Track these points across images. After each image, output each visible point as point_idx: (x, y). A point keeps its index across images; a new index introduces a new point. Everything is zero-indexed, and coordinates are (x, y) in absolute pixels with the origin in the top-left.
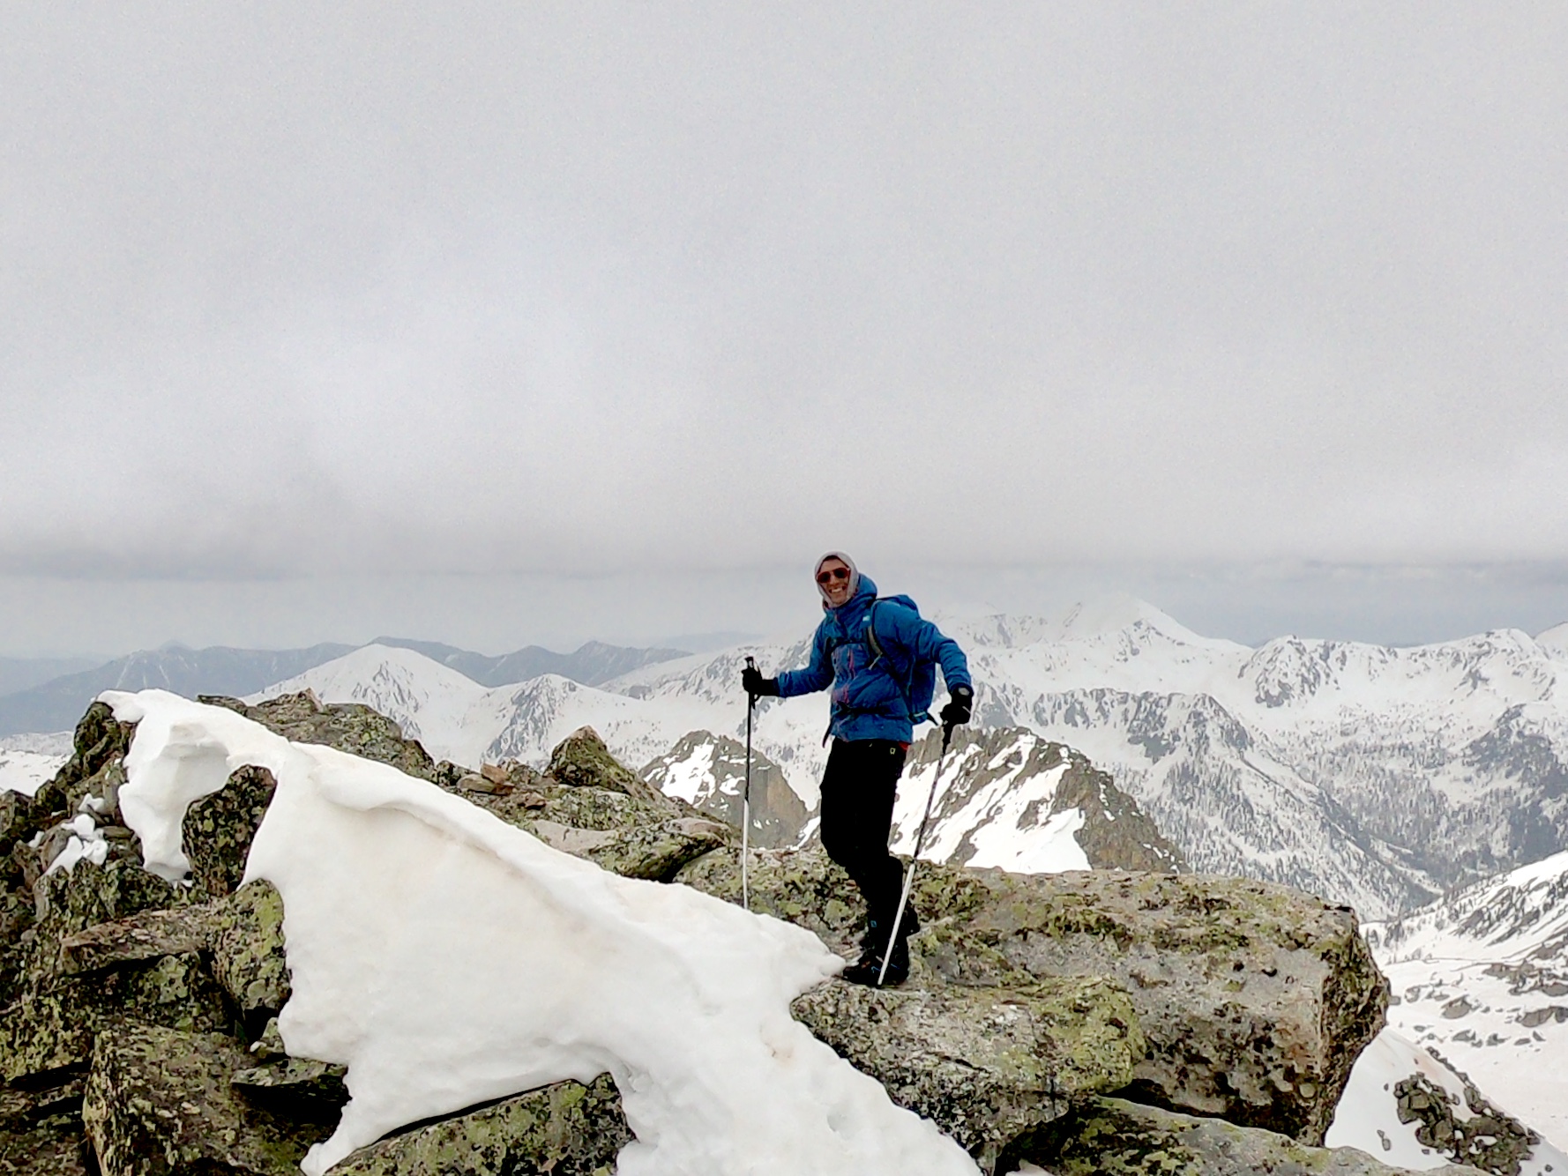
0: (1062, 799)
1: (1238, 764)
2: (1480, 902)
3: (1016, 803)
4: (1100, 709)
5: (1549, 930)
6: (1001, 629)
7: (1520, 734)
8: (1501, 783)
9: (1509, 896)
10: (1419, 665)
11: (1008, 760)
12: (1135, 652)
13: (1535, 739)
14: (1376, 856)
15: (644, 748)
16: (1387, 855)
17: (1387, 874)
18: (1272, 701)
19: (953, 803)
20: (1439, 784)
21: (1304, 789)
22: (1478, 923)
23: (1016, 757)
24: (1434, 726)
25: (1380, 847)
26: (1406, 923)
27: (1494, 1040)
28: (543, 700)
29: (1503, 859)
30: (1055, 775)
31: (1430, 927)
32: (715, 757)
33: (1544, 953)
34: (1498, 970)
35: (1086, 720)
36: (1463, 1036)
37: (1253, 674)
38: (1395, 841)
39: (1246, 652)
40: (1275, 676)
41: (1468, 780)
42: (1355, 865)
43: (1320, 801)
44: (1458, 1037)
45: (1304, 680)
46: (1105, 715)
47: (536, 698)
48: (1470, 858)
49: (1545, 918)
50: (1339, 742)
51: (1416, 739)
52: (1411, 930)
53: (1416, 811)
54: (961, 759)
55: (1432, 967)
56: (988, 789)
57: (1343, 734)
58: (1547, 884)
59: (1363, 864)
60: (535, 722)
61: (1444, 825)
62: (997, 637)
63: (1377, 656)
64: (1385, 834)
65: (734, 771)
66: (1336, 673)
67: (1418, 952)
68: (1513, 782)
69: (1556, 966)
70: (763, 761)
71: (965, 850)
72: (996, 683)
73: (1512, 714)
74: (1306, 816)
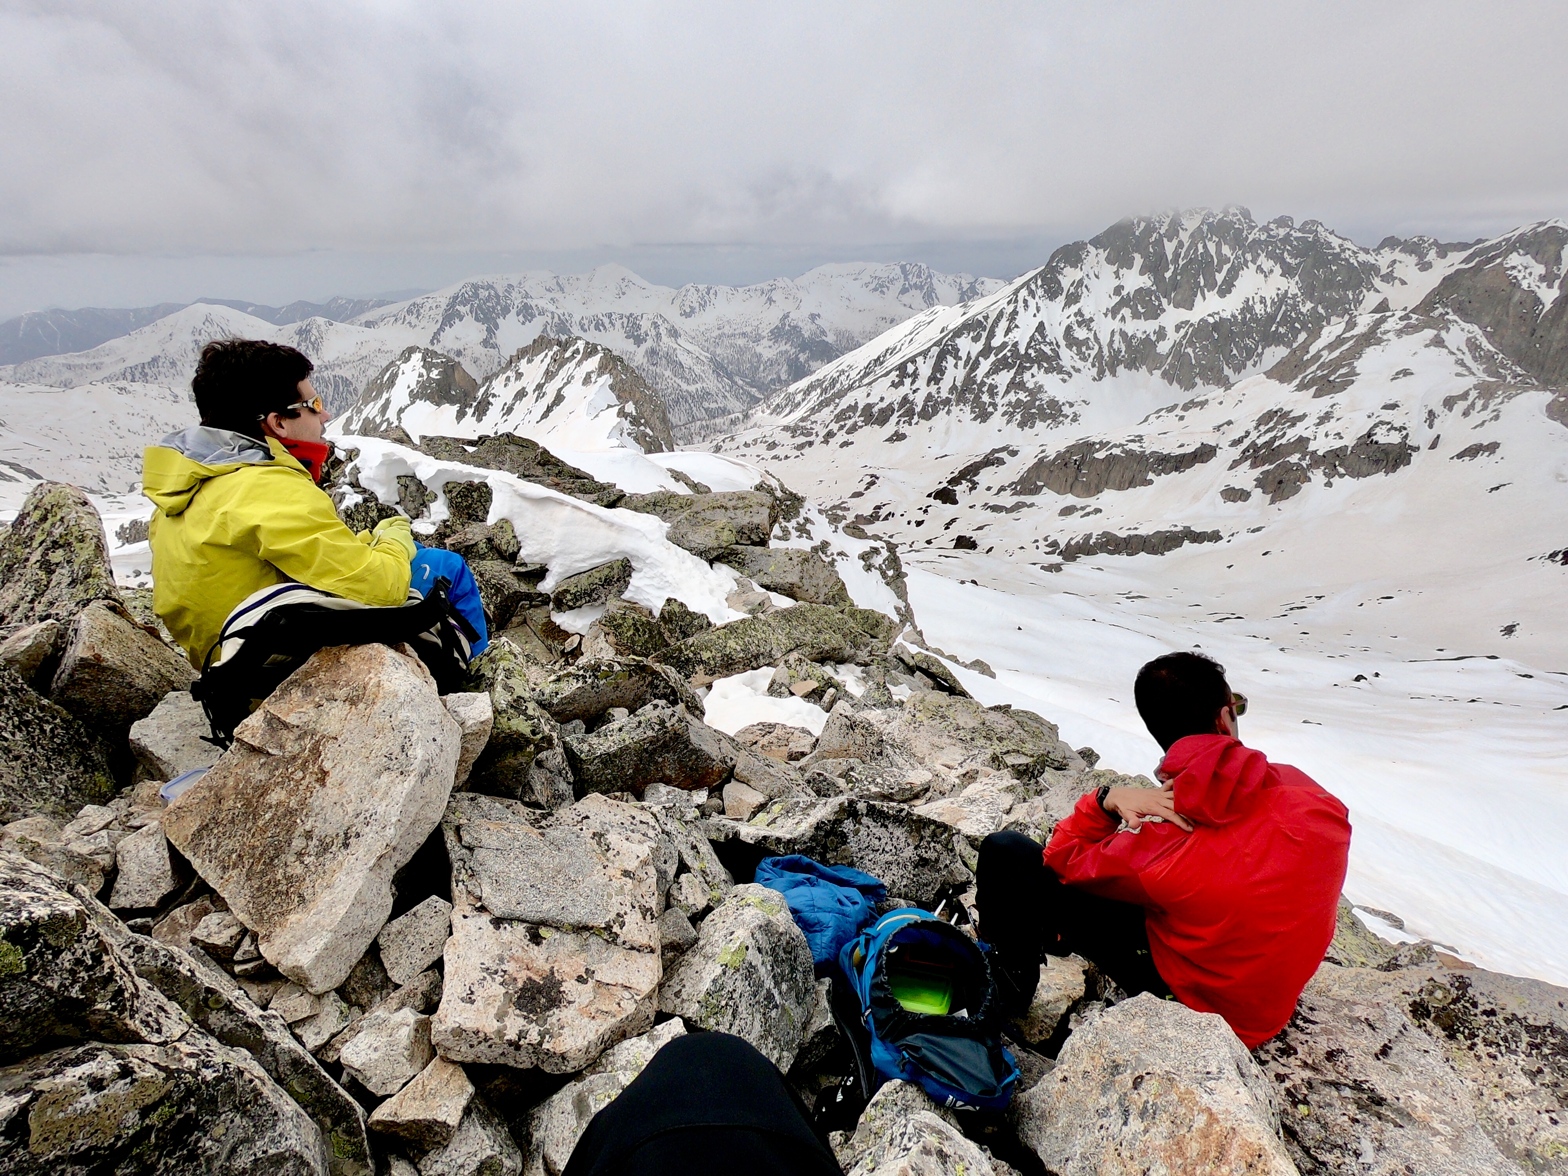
0: (602, 369)
1: (675, 346)
2: (777, 401)
3: (580, 374)
4: (611, 322)
5: (805, 409)
6: (558, 283)
7: (789, 325)
8: (783, 348)
10: (747, 296)
11: (574, 352)
12: (624, 294)
13: (795, 327)
14: (736, 383)
15: (381, 355)
16: (740, 382)
17: (741, 391)
18: (687, 315)
19: (549, 375)
20: (759, 349)
21: (704, 356)
22: (777, 410)
23: (577, 351)
24: (756, 323)
25: (737, 379)
26: (750, 412)
27: (787, 457)
28: (314, 331)
29: (785, 381)
30: (596, 359)
31: (759, 412)
32: (423, 359)
33: (803, 419)
34: (786, 428)
35: (606, 330)
36: (775, 457)
37: (678, 302)
38: (743, 376)
39: (674, 292)
40: (687, 303)
41: (770, 347)
42: (728, 388)
43: (711, 360)
44: (773, 458)
45: (700, 304)
46: (613, 325)
47: (309, 331)
48: (773, 382)
49: (803, 405)
50: (717, 333)
51: (748, 329)
52: (752, 414)
53: (750, 362)
54: (551, 354)
55: (761, 430)
56: (566, 367)
57: (718, 329)
58: (802, 390)
59: (731, 387)
60: (313, 344)
61: (762, 367)
62: (556, 288)
63: (730, 292)
64: (739, 373)
65: (436, 366)
66: (713, 301)
67: (755, 424)
68: (788, 347)
69: (808, 424)
70: (449, 360)
71: (559, 398)
72: (560, 312)
73: (786, 316)
74: (706, 368)
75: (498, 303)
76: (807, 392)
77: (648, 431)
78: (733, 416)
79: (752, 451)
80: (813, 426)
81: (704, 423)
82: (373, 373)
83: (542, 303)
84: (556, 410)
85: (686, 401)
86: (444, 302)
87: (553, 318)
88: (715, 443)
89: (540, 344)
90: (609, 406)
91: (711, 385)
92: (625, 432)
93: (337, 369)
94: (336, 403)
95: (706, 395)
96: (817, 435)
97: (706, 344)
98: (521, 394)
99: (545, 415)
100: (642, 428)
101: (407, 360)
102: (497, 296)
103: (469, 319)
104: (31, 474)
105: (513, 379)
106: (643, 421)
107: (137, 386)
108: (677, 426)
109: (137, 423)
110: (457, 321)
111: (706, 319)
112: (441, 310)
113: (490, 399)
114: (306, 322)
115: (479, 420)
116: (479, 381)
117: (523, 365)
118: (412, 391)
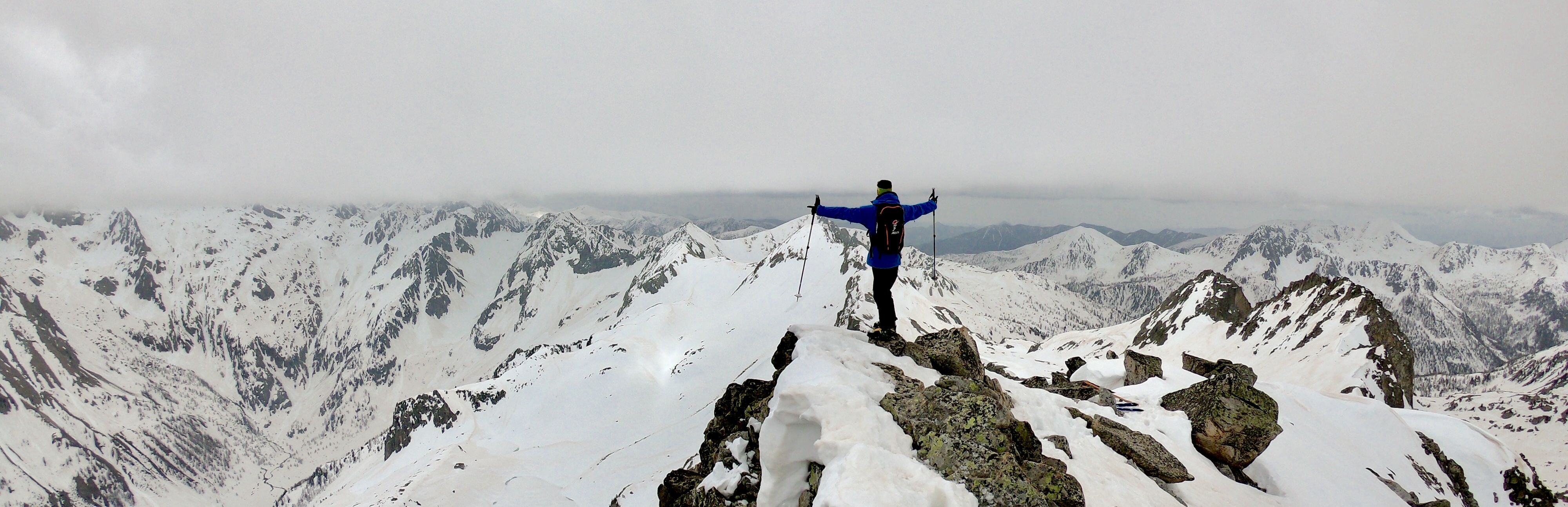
0: (1361, 310)
1: (1431, 298)
2: (1522, 367)
3: (1341, 311)
4: (1375, 269)
5: (1547, 381)
6: (1335, 231)
7: (1543, 291)
8: (1534, 313)
9: (1533, 365)
10: (1505, 258)
11: (1339, 291)
12: (1391, 245)
13: (1549, 294)
14: (1482, 343)
15: (1184, 275)
16: (1487, 342)
17: (1486, 351)
18: (1446, 270)
19: (1313, 309)
20: (1510, 312)
21: (1457, 311)
22: (1519, 376)
23: (1342, 291)
24: (1510, 285)
25: (1484, 338)
26: (1492, 374)
27: (1520, 429)
28: (1145, 252)
29: (1532, 347)
30: (1359, 299)
31: (1501, 376)
32: (1215, 281)
33: (1544, 392)
34: (1526, 398)
35: (1369, 274)
36: (1508, 427)
37: (1439, 257)
38: (1491, 337)
39: (1436, 248)
40: (1448, 259)
41: (1522, 311)
42: (1474, 346)
43: (1462, 316)
44: (1506, 427)
45: (1460, 262)
46: (1377, 272)
47: (1142, 251)
48: (1519, 346)
49: (1546, 375)
50: (1471, 290)
51: (1502, 291)
52: (1494, 377)
53: (1500, 323)
54: (1319, 290)
55: (1500, 395)
56: (1329, 304)
57: (1474, 287)
58: (1548, 360)
59: (1477, 346)
60: (1141, 261)
61: (1510, 331)
62: (1334, 235)
63: (1489, 253)
64: (1488, 333)
65: (1222, 288)
66: (1472, 259)
67: (1495, 387)
68: (1539, 313)
69: (1548, 397)
70: (1234, 284)
71: (1317, 331)
72: (1333, 256)
73: (1540, 282)
74: (1456, 323)
75: (1283, 244)
76: (1553, 362)
77: (1393, 377)
78: (1474, 375)
79: (1488, 415)
80: (1554, 400)
81: (1445, 377)
82: (1175, 287)
83: (1320, 247)
84: (1312, 341)
85: (1432, 353)
86: (1241, 239)
87: (1326, 260)
88: (1451, 400)
89: (1312, 280)
90: (1361, 346)
91: (1458, 341)
92: (1371, 374)
93: (1152, 281)
94: (1145, 307)
95: (1450, 350)
96: (1556, 411)
97: (1460, 300)
98: (1285, 322)
99: (1301, 344)
100: (1388, 373)
101: (1202, 280)
102: (1284, 238)
103: (1258, 254)
104: (958, 320)
105: (1281, 308)
106: (1390, 366)
107: (1029, 276)
108: (1418, 376)
109: (1021, 299)
110: (1248, 255)
111: (1464, 276)
112: (1238, 245)
113: (1259, 322)
114: (1141, 245)
115: (1245, 339)
116: (1253, 306)
117: (1293, 297)
118: (1199, 305)
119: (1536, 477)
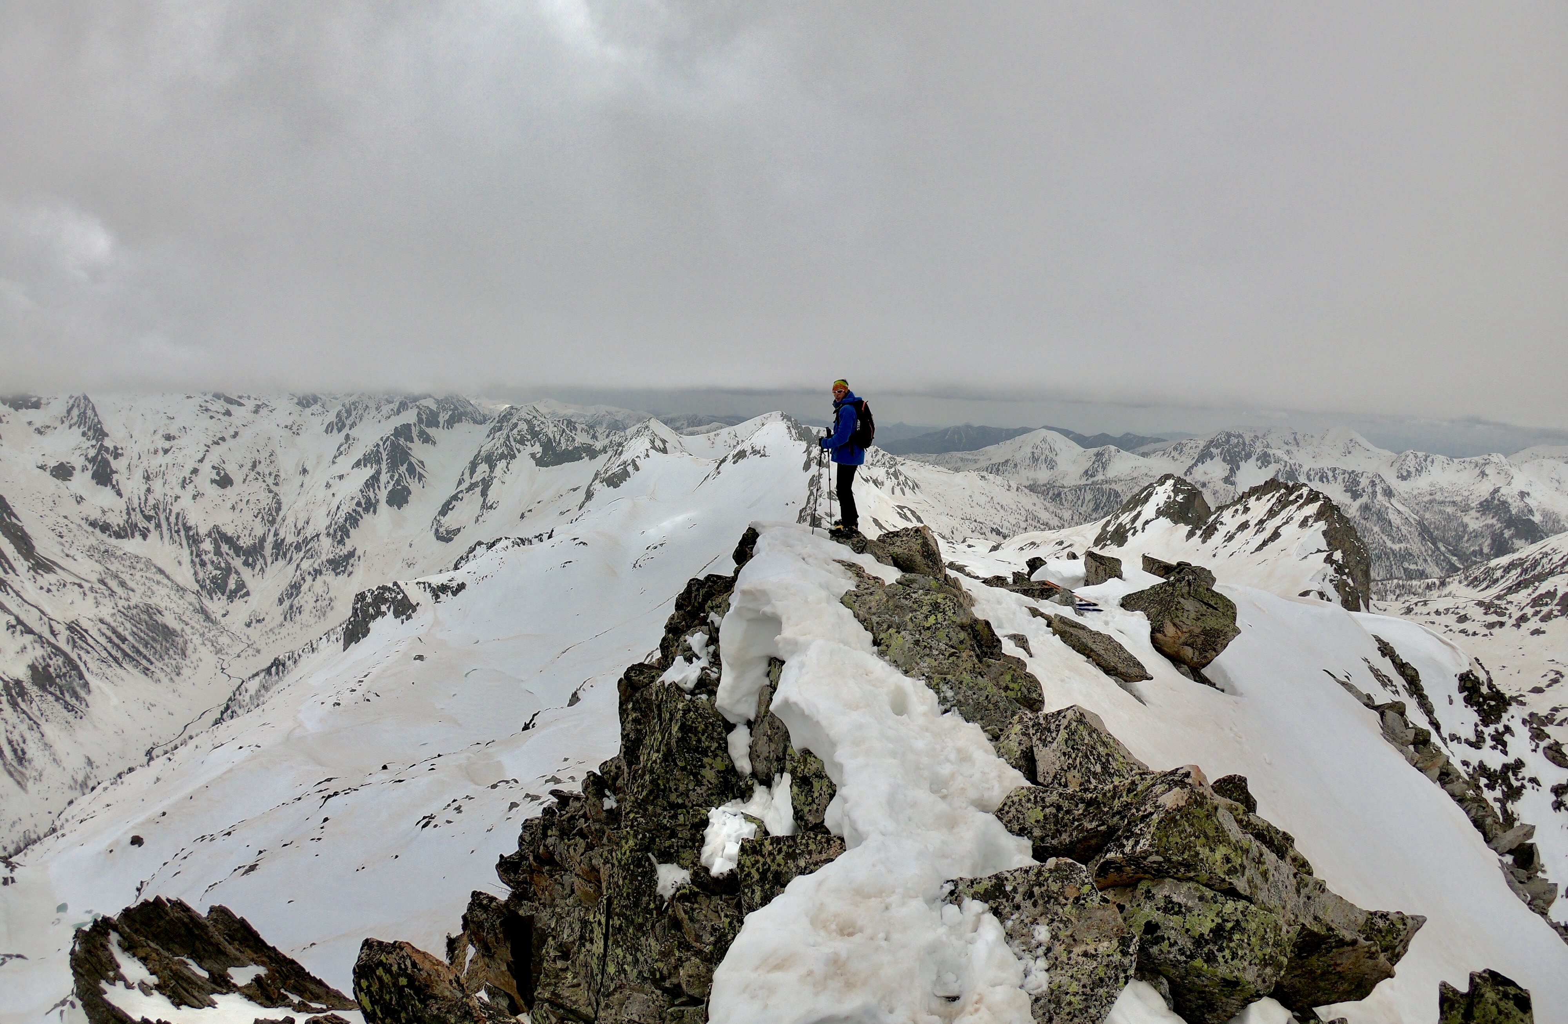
0: (1319, 516)
1: (1388, 505)
2: (1477, 573)
3: (1299, 516)
4: (1334, 476)
5: (1501, 587)
6: (1295, 439)
7: (1499, 500)
8: (1490, 521)
9: (1488, 572)
10: (1462, 467)
11: (1297, 497)
12: (1350, 453)
13: (1504, 503)
14: (1438, 549)
15: (1145, 478)
16: (1443, 549)
17: (1442, 558)
18: (1404, 478)
19: (1272, 513)
20: (1466, 519)
21: (1413, 518)
22: (1474, 582)
23: (1301, 496)
24: (1466, 494)
25: (1440, 545)
26: (1447, 580)
27: (1475, 634)
28: (1106, 456)
29: (1487, 554)
30: (1318, 504)
31: (1456, 582)
32: (1175, 485)
33: (1499, 598)
34: (1480, 604)
35: (1328, 481)
36: (1463, 631)
37: (1397, 465)
38: (1447, 543)
39: (1395, 456)
40: (1405, 467)
41: (1477, 519)
42: (1430, 553)
43: (1419, 523)
44: (1460, 632)
45: (1417, 470)
46: (1336, 479)
47: (1104, 454)
48: (1474, 553)
49: (1501, 582)
50: (1428, 498)
51: (1458, 499)
52: (1449, 583)
53: (1456, 531)
54: (1278, 495)
55: (1456, 600)
56: (1288, 509)
57: (1431, 494)
58: (1502, 567)
59: (1433, 552)
60: (1103, 464)
61: (1466, 538)
62: (1294, 442)
63: (1446, 462)
64: (1444, 540)
65: (1183, 492)
66: (1429, 468)
67: (1450, 593)
68: (1494, 521)
69: (1502, 603)
70: (1194, 488)
71: (1276, 535)
72: (1292, 462)
73: (1496, 491)
74: (1413, 529)
75: (1243, 449)
76: (1507, 569)
77: (1350, 581)
78: (1430, 581)
79: (1443, 619)
80: (1508, 606)
81: (1401, 582)
82: (1136, 490)
83: (1279, 453)
84: (1271, 545)
85: (1388, 558)
86: (1202, 444)
87: (1285, 466)
88: (1407, 604)
89: (1271, 486)
90: (1319, 551)
91: (1414, 547)
92: (1328, 578)
93: (1113, 484)
94: (1106, 509)
95: (1407, 555)
96: (1510, 617)
97: (1417, 508)
98: (1244, 526)
99: (1260, 548)
100: (1345, 577)
101: (1162, 484)
102: (1244, 444)
103: (1218, 459)
104: (919, 519)
105: (1240, 512)
106: (1347, 571)
107: (991, 477)
108: (1374, 580)
109: (983, 500)
110: (1209, 459)
111: (1421, 484)
112: (1199, 450)
113: (1218, 526)
114: (1103, 448)
115: (1204, 542)
116: (1213, 509)
117: (1252, 502)
118: (1159, 508)
119: (1490, 680)
